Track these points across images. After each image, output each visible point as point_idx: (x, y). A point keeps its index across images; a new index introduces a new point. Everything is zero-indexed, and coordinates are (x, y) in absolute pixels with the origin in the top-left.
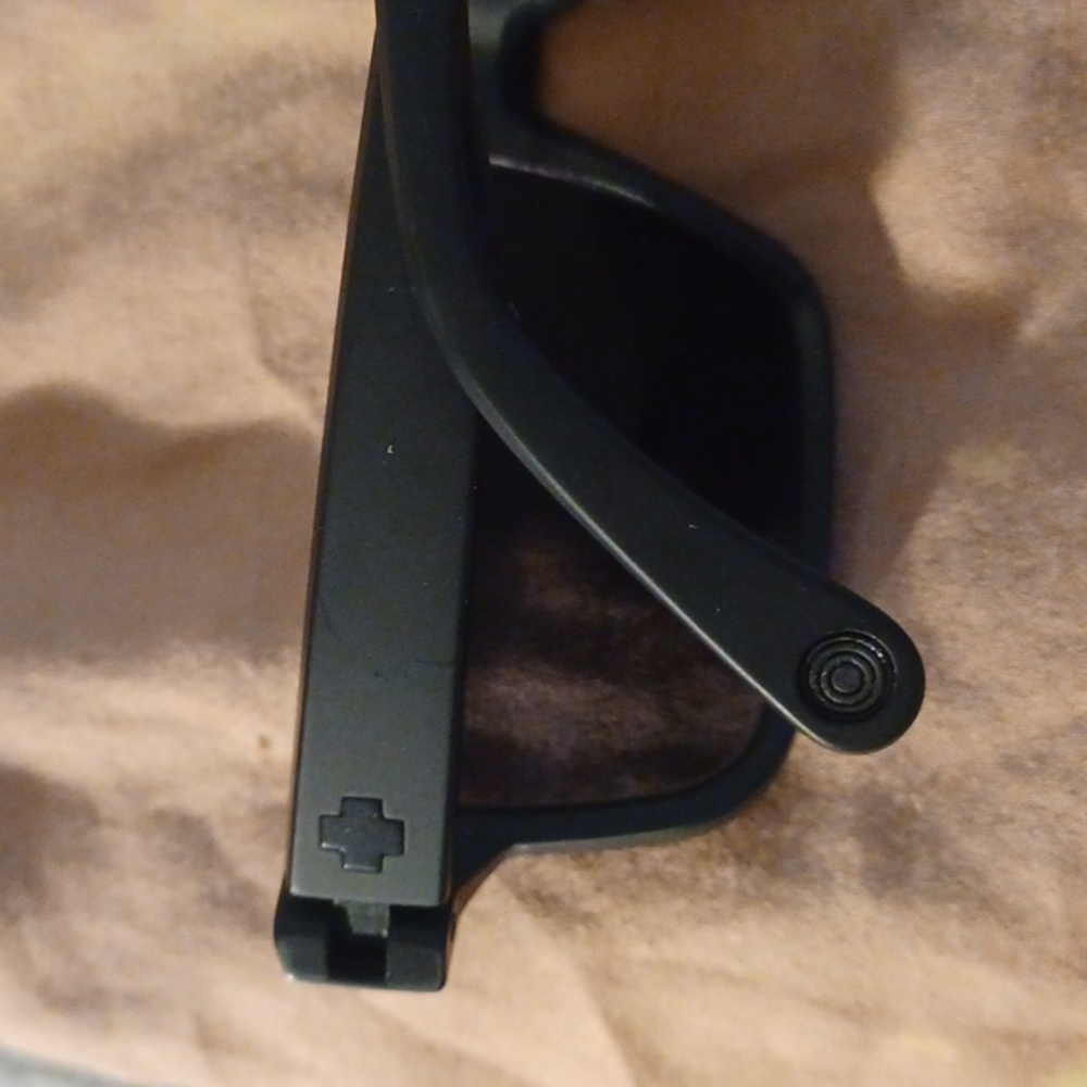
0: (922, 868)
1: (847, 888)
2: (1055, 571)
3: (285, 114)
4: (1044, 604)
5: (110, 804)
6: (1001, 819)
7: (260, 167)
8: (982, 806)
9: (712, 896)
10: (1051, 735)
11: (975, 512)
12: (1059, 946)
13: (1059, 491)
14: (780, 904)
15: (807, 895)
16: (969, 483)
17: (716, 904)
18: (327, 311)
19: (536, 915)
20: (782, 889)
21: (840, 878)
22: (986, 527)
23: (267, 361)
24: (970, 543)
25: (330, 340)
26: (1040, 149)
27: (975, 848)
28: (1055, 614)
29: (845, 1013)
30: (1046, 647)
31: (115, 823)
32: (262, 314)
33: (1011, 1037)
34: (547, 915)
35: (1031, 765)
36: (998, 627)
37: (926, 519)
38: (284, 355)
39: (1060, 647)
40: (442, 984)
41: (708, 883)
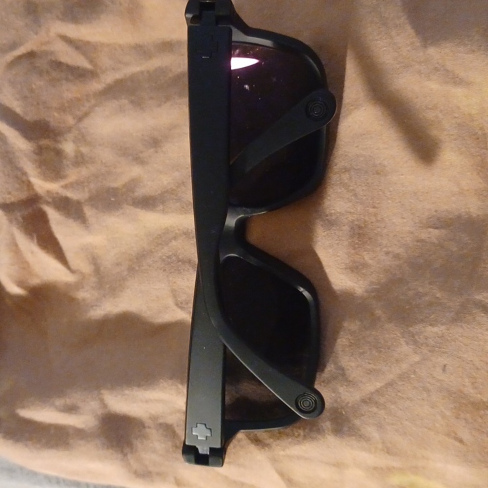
0: (345, 429)
1: (329, 434)
2: (368, 353)
3: (174, 243)
4: (367, 361)
5: (148, 422)
6: (363, 415)
7: (169, 257)
8: (359, 412)
9: (297, 437)
10: (372, 393)
11: (350, 338)
12: (380, 446)
13: (368, 332)
14: (313, 439)
15: (319, 437)
16: (349, 330)
17: (298, 439)
18: (192, 292)
19: (255, 445)
20: (314, 435)
21: (326, 431)
22: (353, 342)
23: (177, 305)
24: (350, 346)
25: (193, 299)
26: (355, 249)
27: (357, 422)
28: (370, 363)
29: (334, 465)
30: (368, 372)
31: (149, 428)
32: (174, 293)
33: (375, 468)
34: (257, 445)
35: (368, 401)
36: (358, 367)
37: (339, 341)
38: (181, 303)
39: (371, 371)
40: (222, 465)
41: (296, 434)
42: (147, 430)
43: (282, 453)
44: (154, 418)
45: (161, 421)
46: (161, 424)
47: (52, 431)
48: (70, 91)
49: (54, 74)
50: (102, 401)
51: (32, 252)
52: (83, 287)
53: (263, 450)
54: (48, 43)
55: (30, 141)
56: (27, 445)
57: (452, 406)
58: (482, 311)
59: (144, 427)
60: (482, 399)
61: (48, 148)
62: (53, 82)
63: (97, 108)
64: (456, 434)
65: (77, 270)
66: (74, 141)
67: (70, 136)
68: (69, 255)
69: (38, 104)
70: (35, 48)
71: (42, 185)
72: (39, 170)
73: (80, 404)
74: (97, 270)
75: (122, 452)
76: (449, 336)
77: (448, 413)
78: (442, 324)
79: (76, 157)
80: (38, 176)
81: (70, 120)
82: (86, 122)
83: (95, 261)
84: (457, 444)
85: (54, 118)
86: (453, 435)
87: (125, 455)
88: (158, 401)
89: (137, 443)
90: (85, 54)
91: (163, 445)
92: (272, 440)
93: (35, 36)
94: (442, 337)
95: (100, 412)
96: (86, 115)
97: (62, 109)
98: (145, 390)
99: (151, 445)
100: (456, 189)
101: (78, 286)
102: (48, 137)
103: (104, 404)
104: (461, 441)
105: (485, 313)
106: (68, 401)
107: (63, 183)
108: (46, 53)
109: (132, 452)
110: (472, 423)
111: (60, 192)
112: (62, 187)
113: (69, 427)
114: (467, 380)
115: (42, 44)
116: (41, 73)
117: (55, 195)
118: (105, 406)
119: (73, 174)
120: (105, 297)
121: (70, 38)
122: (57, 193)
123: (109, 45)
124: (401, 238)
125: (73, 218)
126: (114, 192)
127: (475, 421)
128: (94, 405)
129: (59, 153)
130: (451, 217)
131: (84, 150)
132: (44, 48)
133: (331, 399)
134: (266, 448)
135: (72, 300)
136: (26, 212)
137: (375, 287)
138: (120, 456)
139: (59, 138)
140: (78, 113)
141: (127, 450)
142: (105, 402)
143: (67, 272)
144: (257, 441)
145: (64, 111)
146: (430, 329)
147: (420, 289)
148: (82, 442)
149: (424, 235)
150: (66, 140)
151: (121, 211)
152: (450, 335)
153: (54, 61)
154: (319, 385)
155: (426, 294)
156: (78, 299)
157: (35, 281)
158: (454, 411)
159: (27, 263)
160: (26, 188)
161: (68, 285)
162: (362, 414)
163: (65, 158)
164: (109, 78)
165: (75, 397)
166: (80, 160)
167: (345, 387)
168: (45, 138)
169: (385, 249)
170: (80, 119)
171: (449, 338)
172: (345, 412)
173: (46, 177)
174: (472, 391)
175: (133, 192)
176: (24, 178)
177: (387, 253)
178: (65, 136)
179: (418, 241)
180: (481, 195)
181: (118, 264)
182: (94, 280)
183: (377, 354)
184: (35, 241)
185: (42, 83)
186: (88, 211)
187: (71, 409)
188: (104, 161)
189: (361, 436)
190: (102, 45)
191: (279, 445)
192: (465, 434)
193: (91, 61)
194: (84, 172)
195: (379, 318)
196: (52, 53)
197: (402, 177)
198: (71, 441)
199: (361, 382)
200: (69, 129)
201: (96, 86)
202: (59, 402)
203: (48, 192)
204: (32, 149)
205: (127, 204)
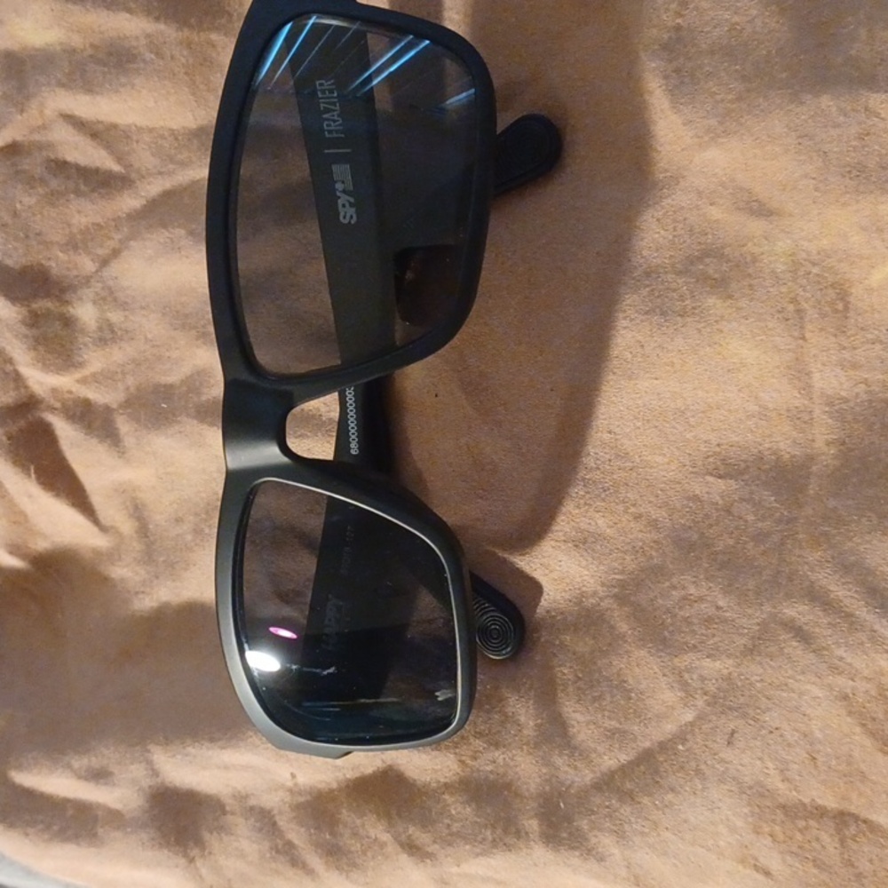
0: (564, 834)
1: (535, 842)
9: (481, 843)
11: (576, 667)
14: (509, 847)
15: (519, 844)
20: (510, 840)
21: (532, 836)
22: (580, 675)
27: (584, 825)
31: (233, 813)
41: (480, 837)
42: (229, 818)
43: (455, 870)
44: (241, 798)
45: (252, 802)
46: (252, 809)
47: (70, 812)
48: (84, 212)
49: (54, 184)
50: (149, 763)
51: (30, 496)
52: (120, 559)
53: (422, 864)
54: (44, 127)
55: (14, 304)
56: (27, 835)
57: (746, 810)
58: (793, 637)
59: (224, 813)
60: (800, 800)
61: (48, 314)
62: (53, 198)
63: (132, 243)
64: (756, 859)
65: (112, 527)
66: (94, 303)
67: (88, 293)
68: (96, 500)
69: (27, 237)
70: (19, 138)
71: (41, 380)
72: (33, 354)
73: (114, 769)
74: (143, 530)
75: (185, 855)
76: (741, 680)
77: (740, 823)
78: (729, 656)
79: (100, 329)
80: (33, 365)
81: (87, 265)
82: (115, 268)
83: (138, 512)
84: (760, 877)
85: (58, 262)
86: (753, 862)
87: (192, 860)
88: (246, 768)
89: (211, 839)
90: (108, 147)
91: (255, 846)
92: (437, 846)
93: (19, 117)
94: (728, 678)
95: (146, 782)
96: (116, 253)
97: (73, 245)
98: (223, 748)
99: (235, 844)
100: (753, 408)
101: (113, 555)
102: (48, 295)
103: (153, 770)
104: (767, 873)
105: (799, 641)
106: (94, 761)
107: (78, 375)
108: (41, 147)
109: (202, 856)
110: (784, 842)
111: (74, 389)
112: (78, 381)
113: (99, 806)
114: (770, 765)
115: (33, 130)
116: (31, 182)
117: (67, 396)
118: (155, 773)
119: (95, 360)
120: (157, 577)
121: (80, 118)
122: (70, 392)
123: (151, 130)
124: (661, 490)
125: (98, 436)
126: (166, 391)
127: (791, 839)
128: (138, 771)
129: (68, 322)
130: (744, 457)
131: (115, 317)
132: (36, 137)
133: (540, 777)
134: (428, 861)
135: (106, 580)
136: (14, 428)
137: (617, 577)
138: (182, 861)
139: (67, 296)
140: (100, 252)
141: (195, 852)
142: (156, 767)
143: (95, 529)
144: (412, 848)
145: (75, 248)
146: (707, 663)
147: (692, 590)
148: (118, 834)
149: (697, 488)
150: (80, 299)
151: (177, 428)
152: (742, 677)
153: (52, 161)
154: (519, 751)
155: (701, 599)
156: (113, 579)
157: (41, 545)
158: (750, 820)
159: (23, 514)
160: (12, 385)
161: (97, 552)
162: (593, 811)
163: (82, 331)
164: (154, 188)
165: (106, 755)
166: (108, 335)
167: (566, 758)
168: (43, 298)
169: (632, 510)
170: (105, 262)
171: (739, 684)
172: (564, 804)
173: (46, 367)
174: (781, 785)
175: (199, 394)
176: (9, 368)
177: (637, 517)
178: (79, 293)
179: (689, 499)
180: (799, 419)
181: (178, 520)
182: (137, 546)
183: (622, 702)
184: (33, 476)
185: (33, 201)
186: (124, 425)
187: (99, 776)
188: (149, 336)
189: (589, 851)
190: (140, 129)
191: (449, 855)
192: (774, 862)
193: (119, 160)
194: (118, 355)
195: (623, 637)
196: (50, 146)
197: (656, 382)
198: (100, 831)
199: (595, 751)
200: (87, 281)
201: (130, 202)
202: (79, 762)
203: (54, 390)
204: (20, 317)
205: (188, 415)
